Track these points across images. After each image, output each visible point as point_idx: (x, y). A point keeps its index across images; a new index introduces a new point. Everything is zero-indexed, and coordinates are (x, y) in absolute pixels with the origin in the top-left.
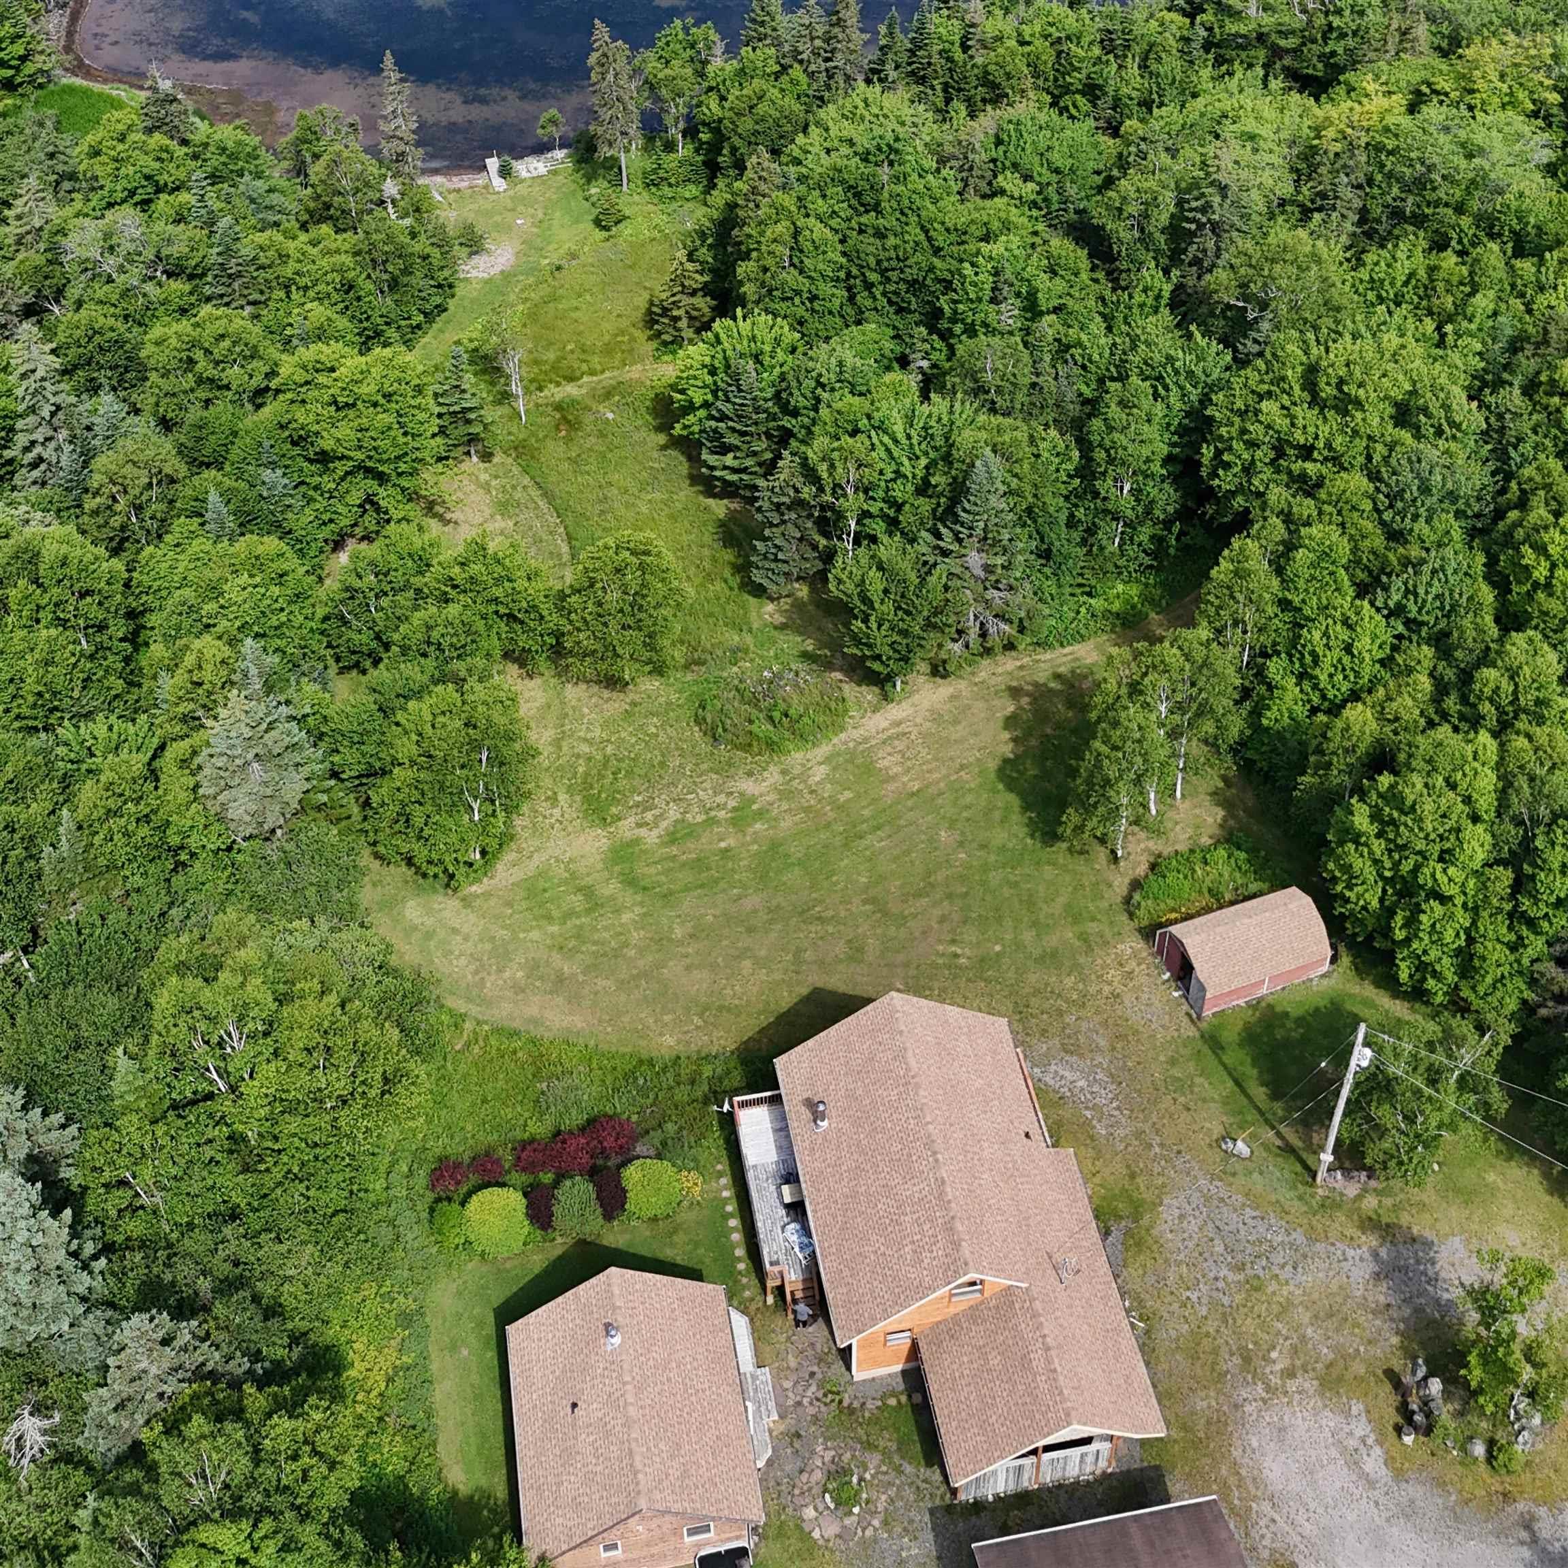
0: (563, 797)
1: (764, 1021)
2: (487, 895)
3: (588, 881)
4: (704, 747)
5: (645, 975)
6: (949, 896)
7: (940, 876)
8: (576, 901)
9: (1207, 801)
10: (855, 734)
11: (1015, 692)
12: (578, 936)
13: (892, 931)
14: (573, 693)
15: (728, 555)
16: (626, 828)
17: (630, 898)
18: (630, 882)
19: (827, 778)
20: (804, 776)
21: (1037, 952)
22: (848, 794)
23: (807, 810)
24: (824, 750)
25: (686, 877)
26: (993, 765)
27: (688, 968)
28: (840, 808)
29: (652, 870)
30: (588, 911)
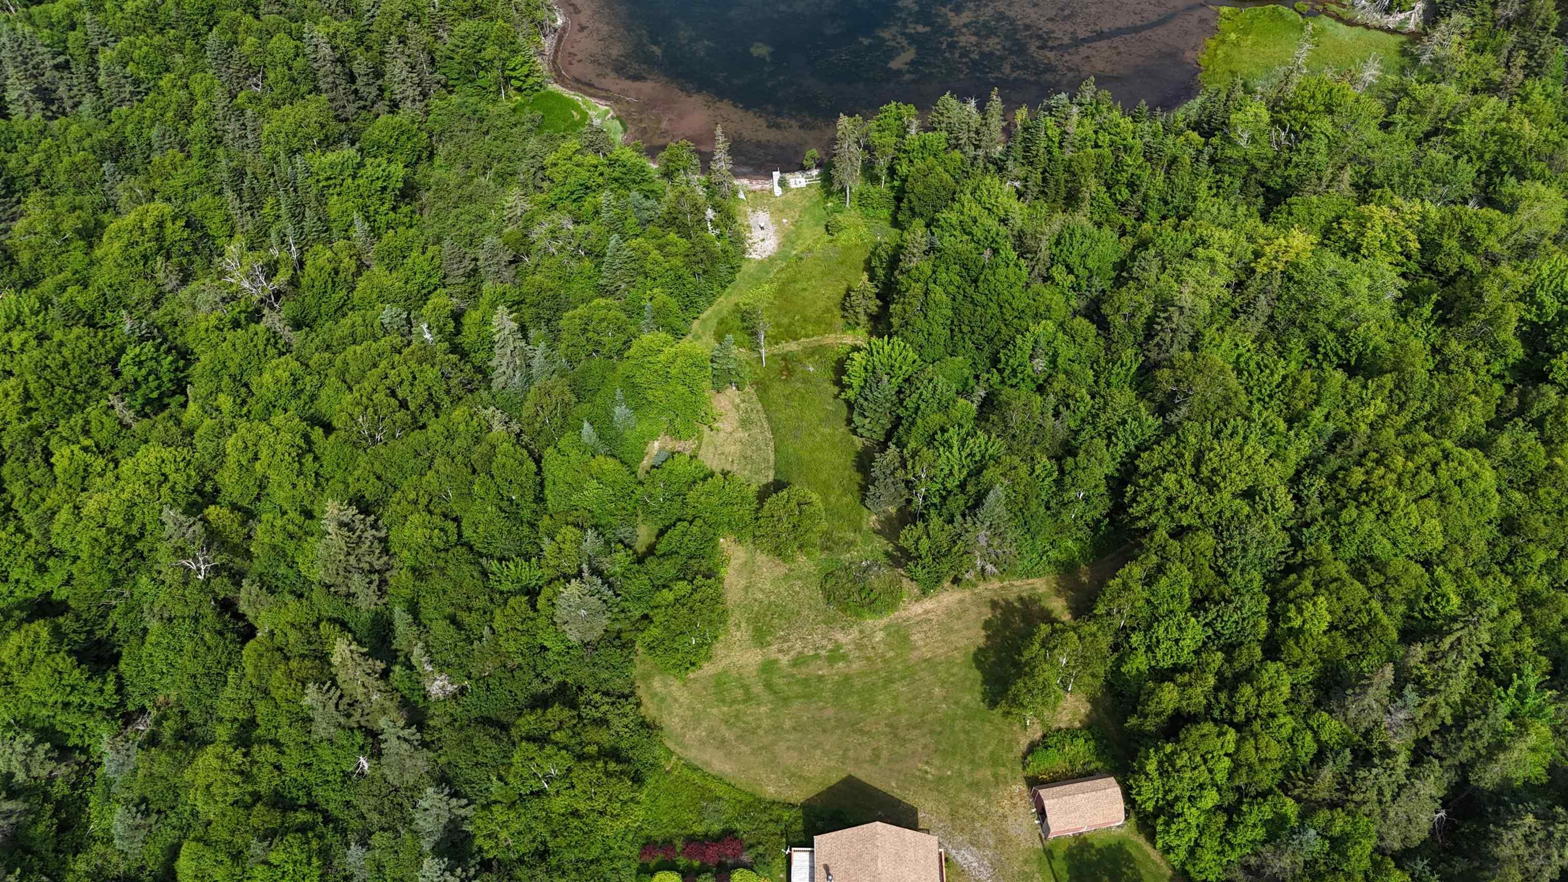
0: (743, 625)
1: (821, 788)
2: (695, 680)
3: (747, 682)
4: (822, 605)
5: (764, 747)
6: (932, 732)
7: (929, 717)
8: (739, 693)
9: (1082, 697)
10: (904, 614)
11: (994, 605)
12: (736, 716)
13: (897, 748)
14: (762, 558)
15: (858, 477)
16: (772, 652)
17: (766, 696)
18: (768, 686)
19: (883, 641)
20: (870, 637)
21: (969, 780)
22: (892, 654)
23: (868, 659)
24: (885, 621)
25: (797, 689)
26: (973, 650)
27: (788, 748)
28: (886, 661)
29: (781, 681)
30: (745, 701)
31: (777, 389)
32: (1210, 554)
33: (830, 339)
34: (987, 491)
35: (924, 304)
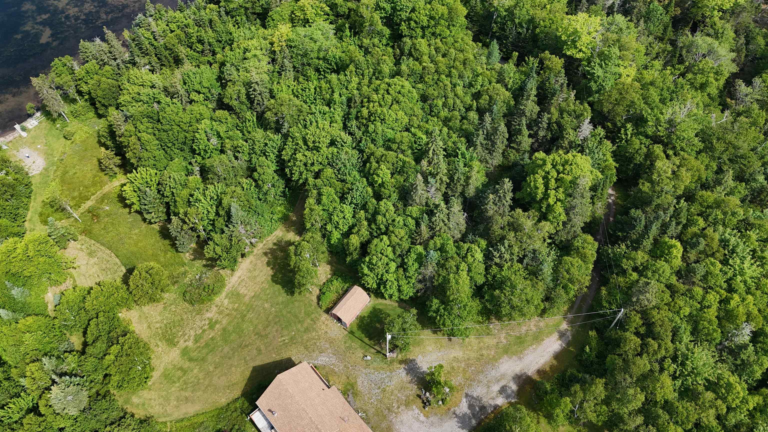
0: (159, 343)
1: (245, 382)
2: (154, 384)
3: (180, 366)
4: (191, 308)
5: (208, 385)
6: (275, 323)
7: (271, 318)
8: (179, 373)
9: (325, 264)
10: (231, 285)
11: (266, 254)
12: (185, 384)
13: (266, 341)
14: (146, 309)
15: (167, 242)
16: (182, 344)
17: (192, 365)
18: (191, 360)
19: (229, 303)
20: (222, 305)
21: (302, 329)
22: (237, 305)
23: (228, 315)
24: (224, 294)
25: (205, 351)
26: (270, 278)
27: (219, 378)
28: (236, 310)
29: (195, 353)
30: (184, 374)
31: (96, 228)
32: (333, 176)
33: (106, 189)
34: (230, 209)
35: (142, 145)
